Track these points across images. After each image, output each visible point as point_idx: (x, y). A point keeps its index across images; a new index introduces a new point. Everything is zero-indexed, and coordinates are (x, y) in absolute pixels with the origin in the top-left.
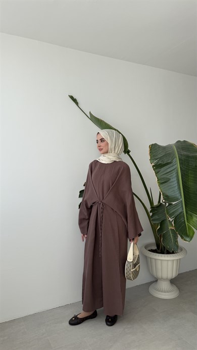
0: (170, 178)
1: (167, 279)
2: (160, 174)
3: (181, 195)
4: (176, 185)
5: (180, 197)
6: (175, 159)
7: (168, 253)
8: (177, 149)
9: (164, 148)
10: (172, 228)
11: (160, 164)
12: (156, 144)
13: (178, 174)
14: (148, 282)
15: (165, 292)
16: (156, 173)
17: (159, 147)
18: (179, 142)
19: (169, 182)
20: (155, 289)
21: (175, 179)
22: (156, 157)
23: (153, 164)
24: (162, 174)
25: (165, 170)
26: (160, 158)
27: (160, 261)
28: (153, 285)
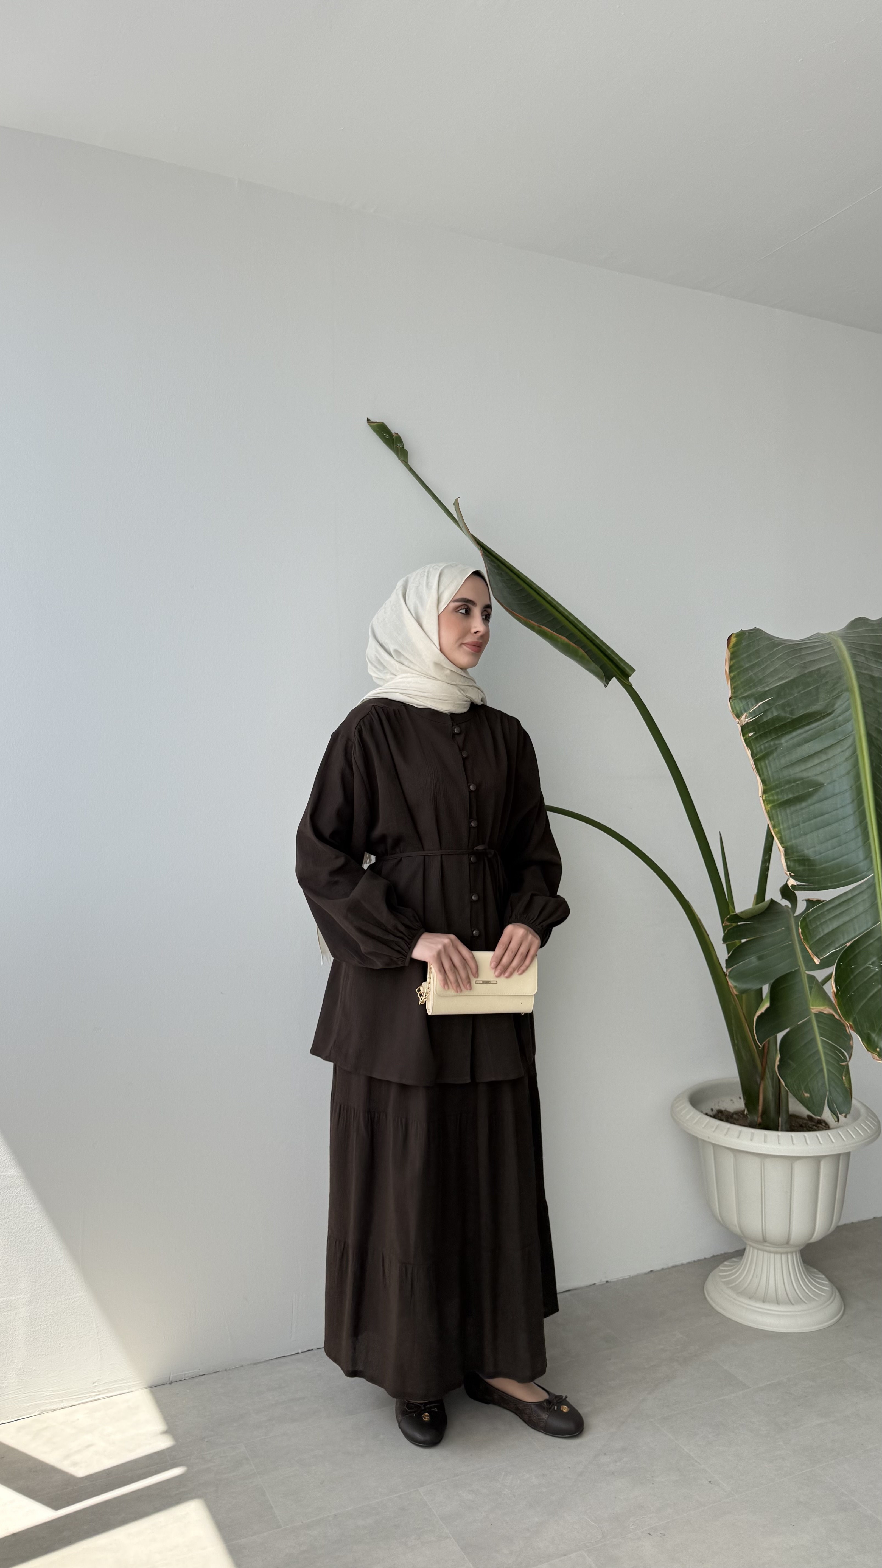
0: (820, 779)
1: (788, 1243)
2: (773, 765)
3: (868, 856)
4: (849, 809)
5: (863, 865)
6: (846, 694)
7: (797, 1125)
8: (853, 656)
9: (794, 649)
10: (827, 1010)
11: (778, 718)
12: (756, 634)
13: (856, 765)
14: (701, 1256)
15: (778, 1302)
16: (759, 759)
17: (774, 643)
18: (860, 622)
19: (815, 798)
20: (733, 1289)
21: (845, 784)
22: (760, 689)
23: (745, 719)
24: (784, 761)
25: (799, 745)
26: (779, 692)
27: (757, 1161)
28: (723, 1269)
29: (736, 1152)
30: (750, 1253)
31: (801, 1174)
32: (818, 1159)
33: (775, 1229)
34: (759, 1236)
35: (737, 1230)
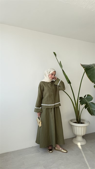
1: (81, 136)
27: (78, 127)
28: (74, 139)
29: (76, 126)
30: (77, 137)
31: (83, 128)
32: (84, 126)
33: (80, 134)
34: (78, 135)
35: (76, 134)
